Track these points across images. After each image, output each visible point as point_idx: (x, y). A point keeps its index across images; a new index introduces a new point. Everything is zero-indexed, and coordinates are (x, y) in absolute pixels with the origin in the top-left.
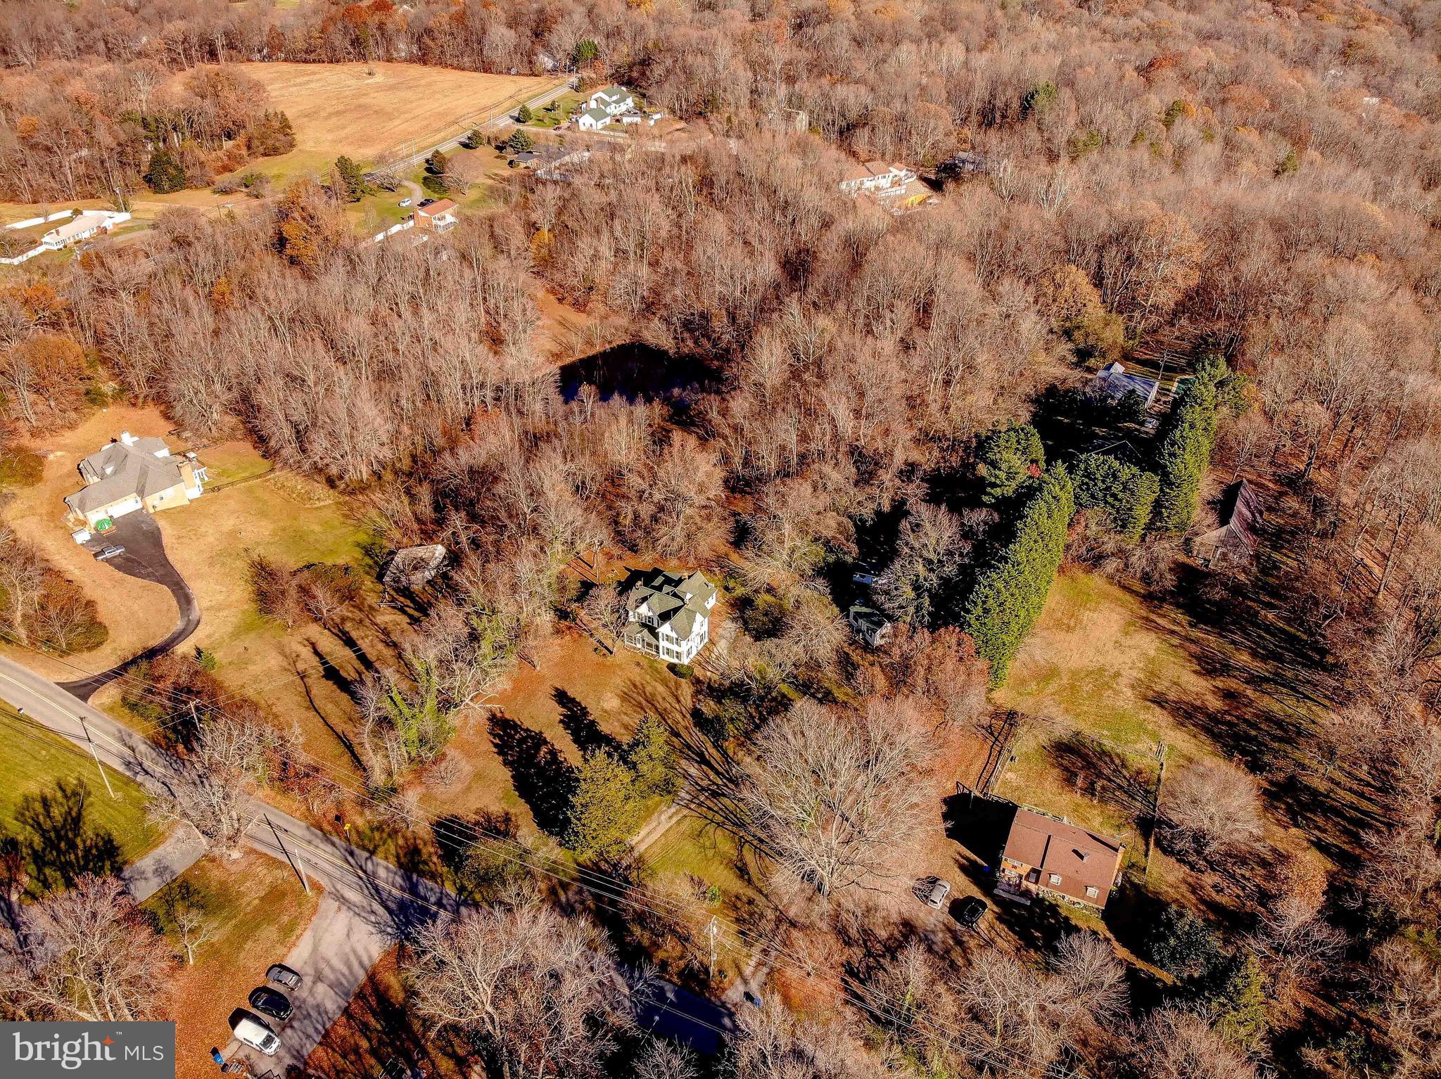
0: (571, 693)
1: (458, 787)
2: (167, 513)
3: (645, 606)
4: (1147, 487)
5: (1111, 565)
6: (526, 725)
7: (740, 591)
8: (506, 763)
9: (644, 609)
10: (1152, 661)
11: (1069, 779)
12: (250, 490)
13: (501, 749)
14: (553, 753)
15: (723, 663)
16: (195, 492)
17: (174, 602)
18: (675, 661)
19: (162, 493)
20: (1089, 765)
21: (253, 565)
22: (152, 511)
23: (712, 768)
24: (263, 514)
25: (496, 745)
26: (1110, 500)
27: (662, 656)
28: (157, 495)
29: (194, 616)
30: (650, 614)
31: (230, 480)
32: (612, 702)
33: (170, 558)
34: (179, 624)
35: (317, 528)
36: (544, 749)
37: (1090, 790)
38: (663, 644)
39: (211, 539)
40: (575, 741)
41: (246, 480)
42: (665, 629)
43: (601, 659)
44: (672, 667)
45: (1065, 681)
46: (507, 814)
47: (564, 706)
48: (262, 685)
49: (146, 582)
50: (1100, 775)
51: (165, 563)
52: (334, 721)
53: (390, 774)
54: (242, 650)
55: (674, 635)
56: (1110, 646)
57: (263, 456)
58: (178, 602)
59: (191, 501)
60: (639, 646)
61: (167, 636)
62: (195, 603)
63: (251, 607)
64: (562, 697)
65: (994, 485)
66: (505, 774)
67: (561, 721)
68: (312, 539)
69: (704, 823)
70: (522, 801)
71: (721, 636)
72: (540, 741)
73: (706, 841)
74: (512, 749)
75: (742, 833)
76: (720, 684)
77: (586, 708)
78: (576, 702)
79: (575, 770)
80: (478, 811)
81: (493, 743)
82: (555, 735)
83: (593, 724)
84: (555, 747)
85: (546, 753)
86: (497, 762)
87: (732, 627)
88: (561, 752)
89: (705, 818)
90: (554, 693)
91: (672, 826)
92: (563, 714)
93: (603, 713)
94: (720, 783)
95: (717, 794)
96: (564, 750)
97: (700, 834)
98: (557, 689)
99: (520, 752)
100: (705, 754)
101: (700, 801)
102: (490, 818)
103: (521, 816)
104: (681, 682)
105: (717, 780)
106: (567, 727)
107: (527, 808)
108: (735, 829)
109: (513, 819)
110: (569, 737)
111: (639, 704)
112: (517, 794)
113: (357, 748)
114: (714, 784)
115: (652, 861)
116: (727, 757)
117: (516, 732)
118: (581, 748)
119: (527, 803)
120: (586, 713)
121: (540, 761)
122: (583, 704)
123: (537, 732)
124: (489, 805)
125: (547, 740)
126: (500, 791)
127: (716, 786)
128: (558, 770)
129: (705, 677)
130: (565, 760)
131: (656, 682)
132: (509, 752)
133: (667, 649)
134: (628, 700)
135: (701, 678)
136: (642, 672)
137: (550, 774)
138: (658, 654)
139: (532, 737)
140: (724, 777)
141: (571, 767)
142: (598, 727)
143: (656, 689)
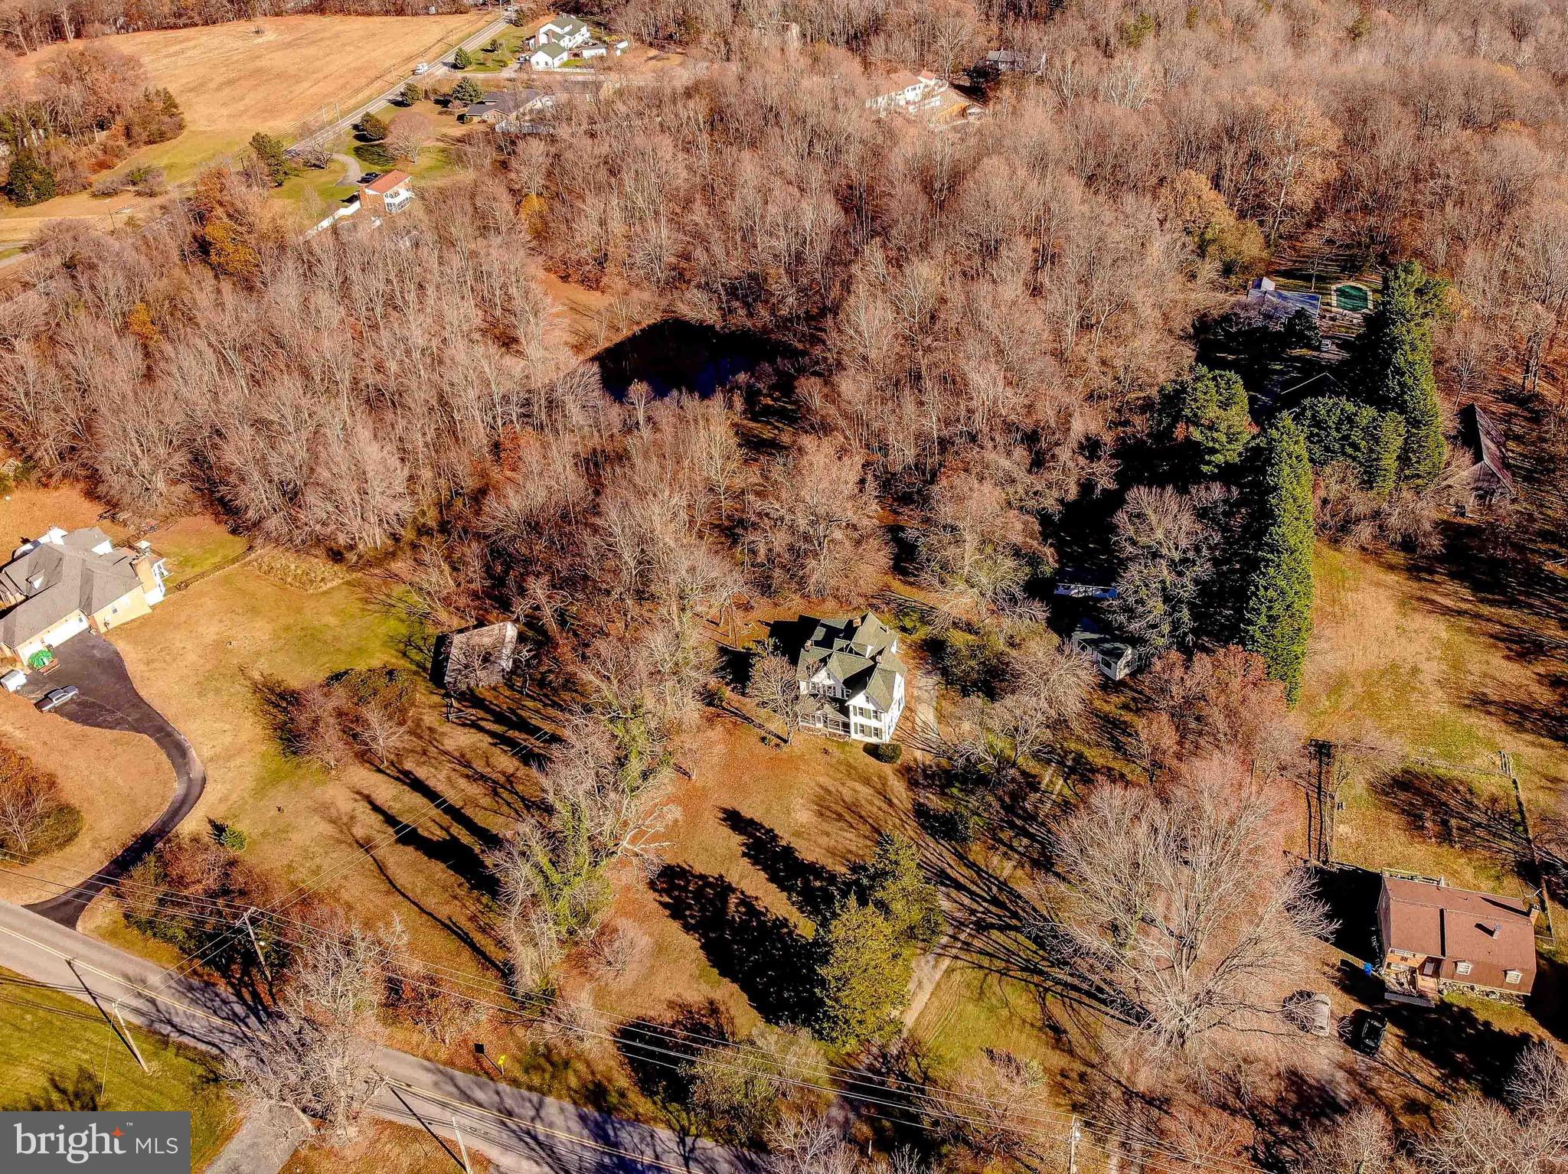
0: (747, 813)
1: (632, 974)
2: (124, 629)
3: (822, 673)
4: (1393, 431)
5: (1365, 532)
6: (699, 869)
7: (923, 633)
8: (687, 928)
10: (1448, 646)
11: (1414, 823)
12: (226, 581)
13: (676, 911)
14: (746, 902)
15: (932, 736)
16: (156, 595)
17: (163, 757)
18: (872, 741)
19: (116, 604)
20: (1430, 800)
21: (256, 689)
22: (103, 630)
23: (959, 887)
24: (254, 611)
25: (665, 905)
26: (1349, 450)
27: (855, 736)
28: (109, 608)
29: (196, 770)
30: (831, 682)
31: (197, 570)
32: (804, 816)
33: (142, 693)
34: (178, 788)
35: (333, 621)
36: (733, 900)
37: (1445, 836)
38: (855, 720)
39: (192, 657)
40: (772, 880)
41: (218, 567)
42: (860, 699)
43: (774, 754)
44: (871, 750)
45: (1359, 689)
46: (711, 1003)
47: (741, 834)
48: (318, 861)
49: (116, 733)
50: (1450, 812)
51: (138, 702)
52: (430, 902)
54: (274, 812)
55: (871, 707)
56: (1392, 633)
57: (234, 532)
58: (169, 756)
59: (153, 607)
60: (820, 726)
61: (165, 807)
62: (193, 753)
63: (271, 748)
64: (734, 820)
65: (1213, 451)
66: (691, 943)
67: (744, 855)
68: (329, 636)
69: (981, 974)
70: (727, 980)
71: (918, 699)
72: (724, 889)
73: (994, 1001)
74: (690, 907)
75: (1036, 979)
76: (938, 766)
77: (772, 830)
78: (756, 824)
79: (784, 923)
80: (671, 1005)
81: (660, 903)
82: (742, 877)
83: (788, 850)
84: (748, 893)
85: (737, 905)
86: (675, 926)
87: (928, 684)
88: (757, 898)
89: (981, 967)
90: (721, 815)
91: (938, 985)
92: (744, 844)
93: (797, 834)
94: (981, 909)
95: (982, 927)
96: (760, 895)
97: (982, 993)
98: (725, 811)
99: (703, 909)
100: (949, 871)
101: (964, 943)
102: (690, 1012)
103: (731, 1003)
104: (887, 769)
105: (975, 906)
106: (756, 861)
107: (735, 987)
108: (1025, 975)
109: (722, 1008)
110: (763, 875)
111: (840, 817)
112: (716, 971)
113: (478, 938)
114: (973, 912)
115: (929, 1039)
116: (979, 871)
117: (688, 882)
118: (783, 888)
119: (733, 981)
120: (775, 837)
121: (733, 917)
122: (767, 825)
123: (716, 876)
124: (684, 993)
125: (734, 885)
126: (694, 965)
127: (979, 915)
128: (762, 926)
129: (916, 761)
130: (767, 911)
131: (854, 780)
132: (687, 913)
133: (862, 726)
134: (823, 815)
135: (912, 764)
136: (833, 761)
137: (753, 934)
138: (849, 733)
139: (711, 885)
140: (985, 900)
141: (777, 918)
142: (797, 854)
143: (856, 791)
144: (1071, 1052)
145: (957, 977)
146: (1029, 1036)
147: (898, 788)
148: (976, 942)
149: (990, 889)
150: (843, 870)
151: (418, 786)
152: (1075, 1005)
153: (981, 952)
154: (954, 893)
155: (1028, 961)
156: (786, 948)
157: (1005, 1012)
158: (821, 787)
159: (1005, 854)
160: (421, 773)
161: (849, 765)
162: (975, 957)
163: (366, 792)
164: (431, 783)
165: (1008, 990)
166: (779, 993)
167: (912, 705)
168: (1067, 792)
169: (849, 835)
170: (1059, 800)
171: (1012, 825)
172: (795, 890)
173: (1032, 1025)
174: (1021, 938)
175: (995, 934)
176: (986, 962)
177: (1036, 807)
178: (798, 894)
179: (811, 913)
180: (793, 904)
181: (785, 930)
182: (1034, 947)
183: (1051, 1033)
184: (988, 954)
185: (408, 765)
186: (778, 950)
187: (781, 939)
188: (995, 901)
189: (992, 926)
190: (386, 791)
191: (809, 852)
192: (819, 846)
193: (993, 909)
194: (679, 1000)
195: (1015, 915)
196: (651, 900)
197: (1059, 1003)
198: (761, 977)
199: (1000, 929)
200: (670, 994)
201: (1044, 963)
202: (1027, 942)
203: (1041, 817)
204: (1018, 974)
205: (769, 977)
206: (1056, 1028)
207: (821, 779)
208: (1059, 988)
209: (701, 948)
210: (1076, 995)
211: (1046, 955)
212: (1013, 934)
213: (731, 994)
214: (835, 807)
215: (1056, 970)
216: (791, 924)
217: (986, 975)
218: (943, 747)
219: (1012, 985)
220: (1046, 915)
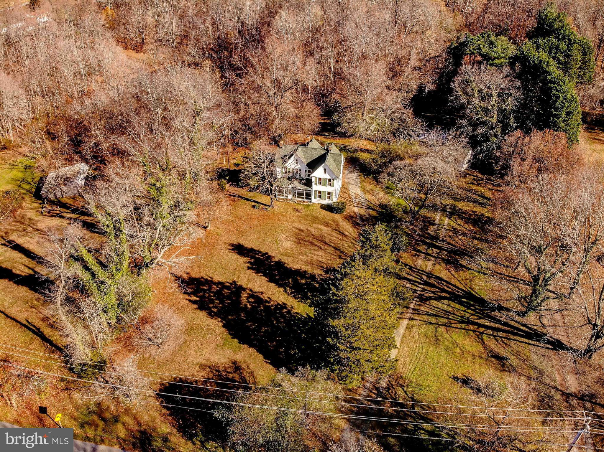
0: (248, 244)
3: (292, 161)
6: (217, 278)
8: (211, 315)
9: (291, 164)
13: (202, 305)
14: (254, 296)
15: (364, 201)
18: (327, 202)
23: (401, 277)
25: (194, 302)
27: (314, 200)
30: (298, 166)
32: (287, 244)
36: (244, 296)
38: (316, 188)
40: (270, 281)
42: (319, 173)
43: (262, 212)
44: (326, 208)
46: (234, 363)
47: (245, 257)
53: (93, 346)
55: (327, 177)
60: (291, 196)
64: (240, 249)
66: (216, 324)
67: (249, 268)
69: (432, 328)
70: (245, 346)
71: (348, 183)
72: (237, 289)
73: (447, 344)
75: (471, 327)
76: (369, 214)
77: (267, 253)
78: (255, 250)
79: (284, 306)
80: (203, 367)
81: (190, 301)
82: (249, 281)
83: (280, 264)
84: (255, 289)
85: (248, 298)
86: (202, 315)
87: (354, 177)
88: (262, 293)
89: (431, 323)
90: (230, 247)
91: (404, 337)
92: (248, 262)
93: (284, 254)
94: (419, 289)
95: (423, 299)
96: (264, 291)
97: (437, 340)
98: (232, 245)
99: (221, 302)
101: (413, 309)
102: (218, 371)
103: (250, 361)
104: (338, 217)
105: (415, 287)
106: (258, 271)
107: (252, 350)
108: (463, 326)
109: (244, 366)
110: (264, 279)
111: (312, 243)
112: (236, 341)
114: (415, 291)
115: (408, 374)
116: (411, 268)
117: (210, 287)
118: (280, 285)
119: (250, 346)
120: (270, 257)
121: (246, 305)
122: (263, 250)
123: (231, 282)
124: (212, 358)
125: (244, 286)
126: (218, 338)
127: (419, 292)
128: (267, 308)
129: (354, 213)
130: (271, 300)
131: (317, 223)
132: (211, 305)
133: (320, 192)
134: (300, 243)
135: (353, 214)
136: (302, 214)
137: (261, 315)
138: (310, 199)
139: (228, 288)
140: (420, 284)
141: (278, 304)
142: (286, 265)
143: (320, 229)
144: (515, 372)
145: (416, 330)
146: (480, 365)
147: (347, 227)
148: (422, 308)
149: (422, 278)
150: (320, 272)
151: (18, 247)
152: (506, 341)
153: (428, 314)
154: (399, 281)
155: (462, 317)
156: (288, 322)
157: (457, 350)
158: (296, 228)
159: (425, 258)
160: (21, 241)
161: (312, 216)
162: (425, 318)
165: (455, 336)
166: (287, 351)
167: (346, 186)
168: (452, 223)
169: (320, 253)
170: (450, 228)
171: (425, 243)
172: (288, 286)
173: (480, 357)
174: (452, 304)
175: (434, 303)
176: (433, 320)
177: (436, 233)
178: (290, 288)
179: (302, 298)
180: (288, 294)
181: (285, 310)
182: (463, 308)
183: (495, 361)
184: (433, 315)
185: (13, 237)
186: (281, 323)
187: (283, 316)
188: (427, 284)
189: (430, 298)
191: (294, 264)
192: (301, 260)
193: (425, 287)
194: (209, 363)
195: (443, 290)
196: (182, 299)
197: (494, 341)
198: (272, 342)
199: (436, 299)
200: (201, 359)
201: (474, 317)
202: (457, 306)
203: (441, 237)
204: (459, 325)
205: (277, 341)
206: (498, 357)
207: (296, 224)
208: (490, 332)
209: (223, 327)
210: (504, 335)
211: (473, 312)
212: (446, 301)
213: (250, 355)
214: (307, 238)
215: (484, 321)
216: (289, 306)
217: (436, 328)
218: (370, 205)
219: (457, 333)
220: (465, 289)
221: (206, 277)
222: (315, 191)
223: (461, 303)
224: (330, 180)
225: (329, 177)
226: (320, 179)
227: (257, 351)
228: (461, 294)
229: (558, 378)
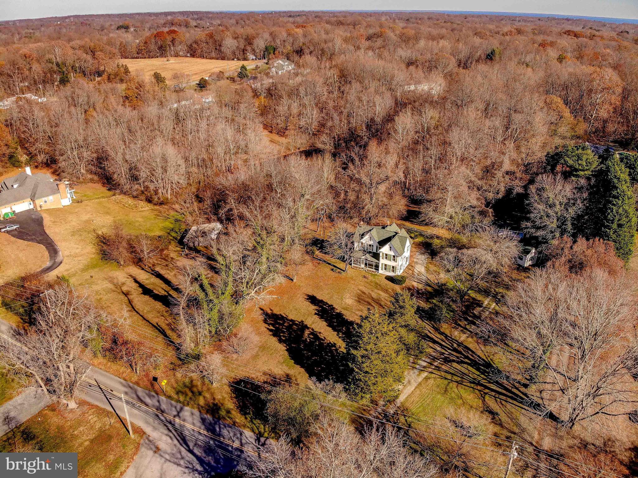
0: (319, 297)
1: (247, 356)
2: (49, 211)
3: (367, 237)
6: (291, 317)
7: (420, 239)
8: (280, 341)
9: (366, 240)
12: (100, 203)
13: (276, 333)
14: (315, 335)
15: (424, 278)
16: (66, 202)
17: (46, 253)
18: (391, 274)
19: (46, 199)
21: (98, 237)
22: (39, 209)
23: (435, 342)
24: (108, 213)
25: (271, 330)
27: (380, 271)
29: (58, 259)
30: (371, 243)
31: (88, 198)
32: (350, 301)
33: (47, 232)
34: (48, 264)
35: (140, 219)
36: (307, 332)
38: (382, 261)
39: (74, 223)
40: (329, 325)
41: (98, 198)
42: (385, 249)
43: (337, 275)
44: (391, 279)
46: (288, 375)
47: (315, 305)
48: (101, 296)
51: (43, 234)
52: (149, 317)
54: (88, 277)
55: (392, 253)
57: (109, 190)
58: (49, 252)
59: (64, 206)
60: (363, 266)
62: (60, 253)
63: (97, 257)
64: (313, 299)
66: (282, 348)
67: (316, 314)
68: (137, 224)
69: (446, 382)
70: (298, 366)
71: (417, 262)
72: (303, 327)
73: (453, 395)
74: (283, 332)
75: (479, 388)
76: (425, 290)
77: (332, 305)
78: (324, 302)
79: (334, 345)
80: (265, 374)
81: (268, 329)
82: (313, 323)
83: (340, 315)
84: (315, 330)
85: (309, 334)
86: (274, 340)
88: (320, 333)
89: (446, 379)
90: (307, 297)
91: (420, 384)
92: (316, 310)
93: (346, 309)
94: (447, 353)
95: (447, 360)
96: (322, 331)
97: (446, 390)
98: (308, 295)
99: (290, 334)
100: (429, 334)
101: (436, 366)
102: (275, 378)
103: (298, 377)
104: (397, 288)
105: (443, 351)
106: (322, 317)
107: (302, 370)
108: (472, 385)
109: (293, 379)
110: (325, 323)
111: (369, 304)
112: (293, 361)
113: (169, 332)
114: (443, 354)
115: (413, 409)
116: (446, 336)
117: (284, 322)
118: (334, 329)
119: (302, 367)
120: (333, 309)
121: (306, 339)
122: (329, 303)
123: (300, 321)
124: (273, 370)
125: (308, 326)
126: (281, 357)
127: (446, 355)
128: (321, 345)
129: (413, 286)
130: (325, 338)
131: (378, 289)
132: (282, 334)
133: (386, 265)
134: (360, 302)
135: (411, 287)
136: (368, 281)
137: (315, 348)
138: (378, 270)
139: (296, 325)
140: (449, 349)
141: (330, 343)
142: (344, 317)
143: (379, 294)
144: (501, 425)
145: (431, 382)
146: (474, 414)
148: (443, 367)
149: (453, 345)
151: (159, 276)
152: (503, 402)
153: (446, 372)
154: (431, 344)
155: (475, 379)
156: (333, 356)
157: (460, 402)
158: (360, 290)
159: (462, 331)
160: (162, 272)
161: (377, 283)
162: (443, 374)
163: (134, 276)
164: (166, 276)
165: (462, 391)
167: (413, 265)
168: (497, 308)
170: (494, 311)
171: (466, 319)
172: (341, 332)
173: (477, 409)
174: (470, 368)
175: (455, 365)
176: (449, 377)
177: (480, 313)
178: (343, 334)
180: (340, 337)
181: (334, 348)
182: (478, 373)
183: (488, 414)
184: (451, 373)
185: (158, 269)
186: (328, 356)
187: (331, 351)
188: (455, 350)
189: (454, 361)
190: (144, 277)
191: (351, 317)
192: (357, 315)
193: (453, 353)
194: (270, 372)
195: (467, 357)
196: (263, 327)
197: (494, 401)
198: (318, 367)
199: (458, 363)
200: (265, 368)
201: (484, 381)
202: (474, 370)
203: (483, 317)
204: (469, 384)
205: (322, 368)
206: (492, 413)
207: (361, 288)
208: (493, 394)
209: (286, 350)
210: (504, 398)
211: (485, 377)
212: (465, 366)
213: (300, 373)
214: (367, 300)
215: (492, 385)
216: (337, 346)
217: (449, 383)
218: (429, 282)
219: (464, 389)
220: (486, 359)
221: (284, 315)
222: (382, 264)
223: (478, 369)
224: (394, 257)
225: (394, 254)
226: (386, 255)
227: (306, 370)
228: (481, 362)
229: (536, 436)
